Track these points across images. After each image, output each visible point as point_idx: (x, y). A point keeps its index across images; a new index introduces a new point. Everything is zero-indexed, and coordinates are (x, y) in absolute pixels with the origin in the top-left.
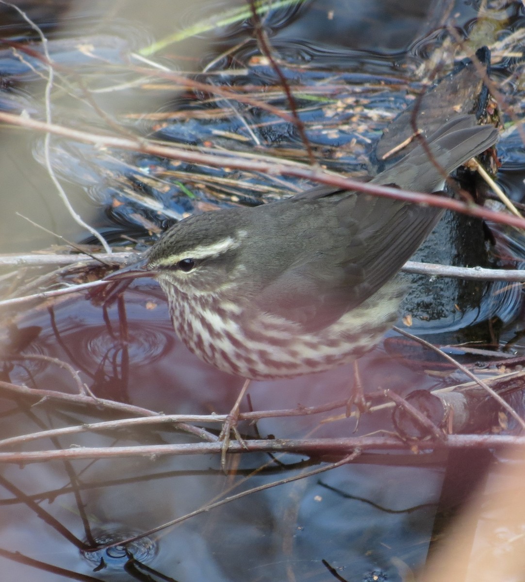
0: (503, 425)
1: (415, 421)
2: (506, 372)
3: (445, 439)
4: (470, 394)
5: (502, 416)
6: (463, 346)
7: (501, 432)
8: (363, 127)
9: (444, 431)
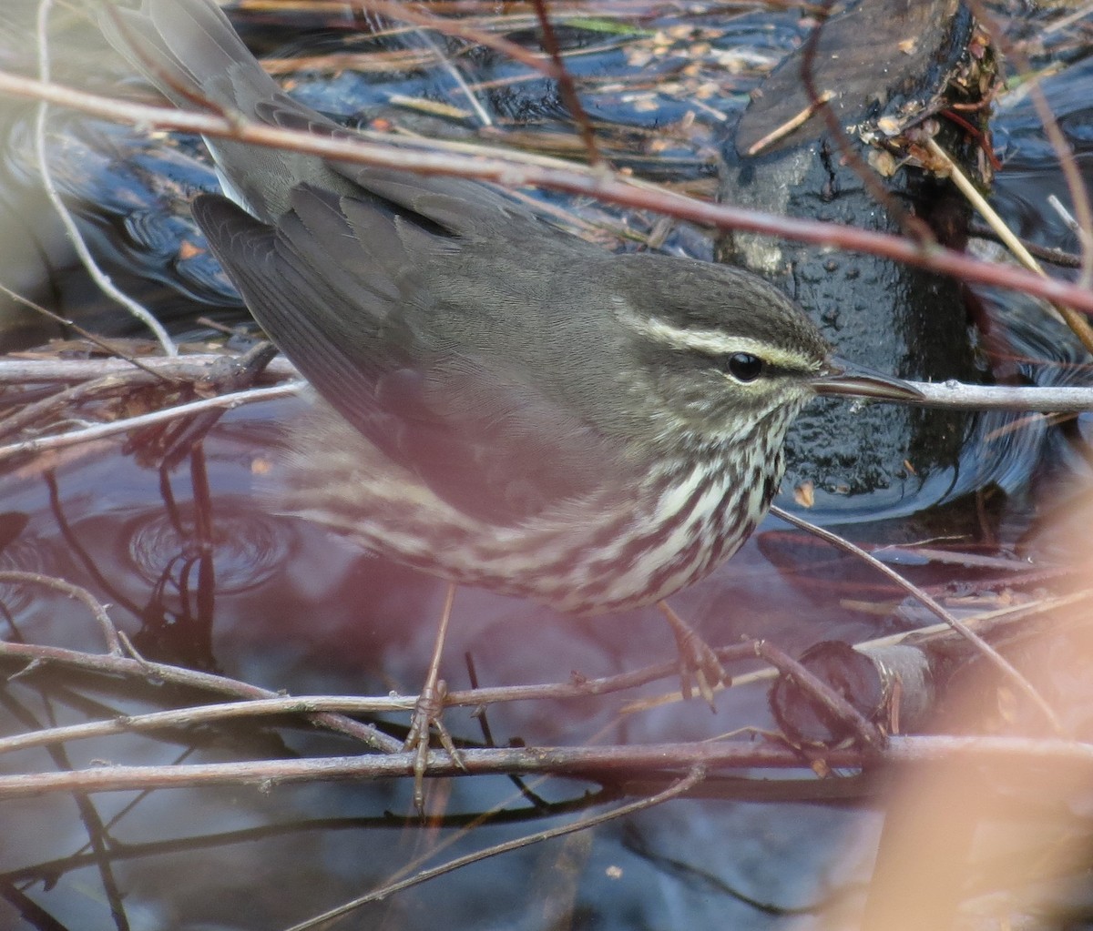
0: (1009, 715)
1: (820, 708)
2: (1014, 603)
3: (884, 744)
4: (936, 651)
5: (1005, 695)
6: (924, 548)
7: (1004, 730)
8: (709, 88)
9: (882, 729)
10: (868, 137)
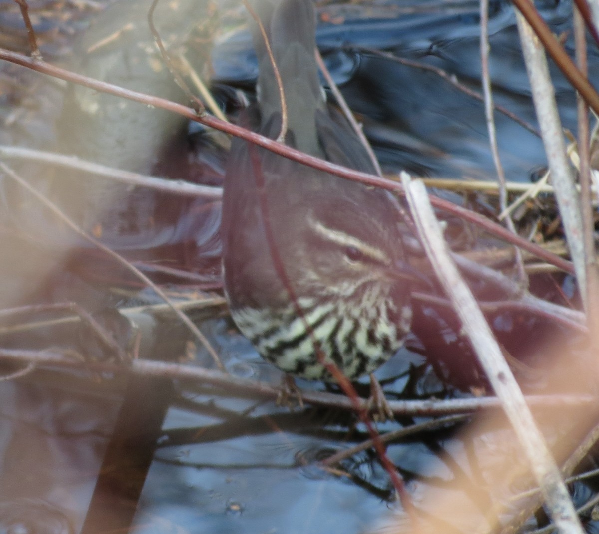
0: (192, 355)
1: (100, 341)
2: (198, 298)
3: (130, 363)
4: (160, 317)
5: (191, 345)
6: (156, 264)
7: (189, 362)
8: (67, 16)
9: (130, 355)
10: (149, 50)
